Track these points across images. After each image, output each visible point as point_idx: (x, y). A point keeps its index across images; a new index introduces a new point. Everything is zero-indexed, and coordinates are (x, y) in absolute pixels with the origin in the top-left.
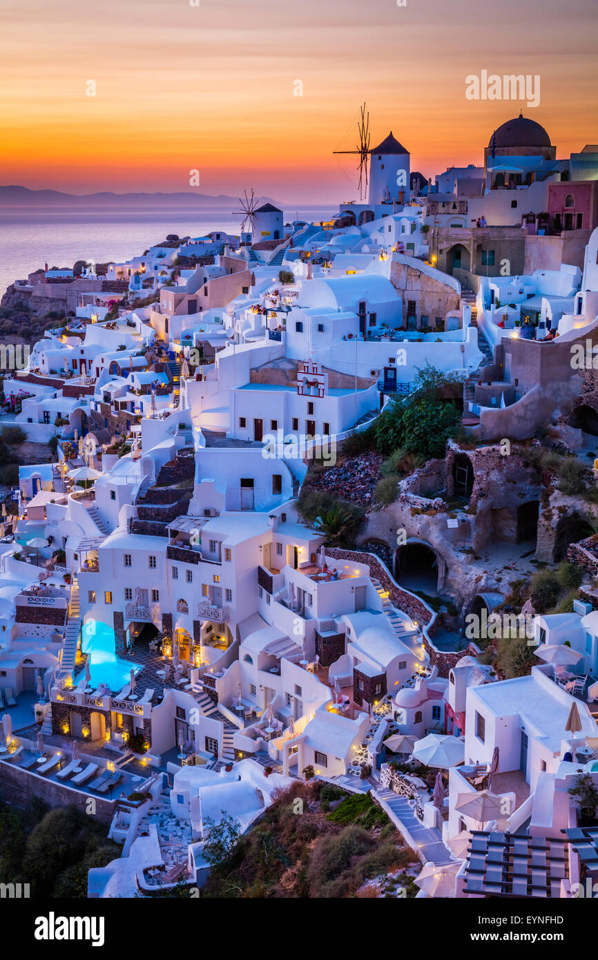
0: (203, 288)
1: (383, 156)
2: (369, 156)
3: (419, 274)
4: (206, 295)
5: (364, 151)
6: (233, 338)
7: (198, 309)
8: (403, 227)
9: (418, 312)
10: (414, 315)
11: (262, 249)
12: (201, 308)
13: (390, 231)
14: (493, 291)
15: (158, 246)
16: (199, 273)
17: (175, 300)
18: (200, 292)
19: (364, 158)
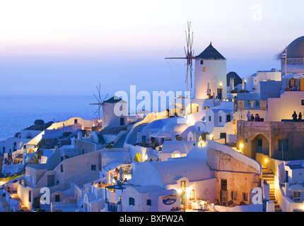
0: (59, 165)
1: (204, 61)
2: (193, 61)
3: (229, 157)
4: (62, 171)
5: (189, 57)
6: (82, 207)
7: (56, 182)
8: (220, 117)
9: (229, 188)
10: (226, 190)
11: (109, 133)
12: (58, 182)
13: (210, 120)
14: (287, 172)
15: (28, 129)
16: (58, 152)
17: (37, 176)
18: (58, 169)
19: (189, 63)
